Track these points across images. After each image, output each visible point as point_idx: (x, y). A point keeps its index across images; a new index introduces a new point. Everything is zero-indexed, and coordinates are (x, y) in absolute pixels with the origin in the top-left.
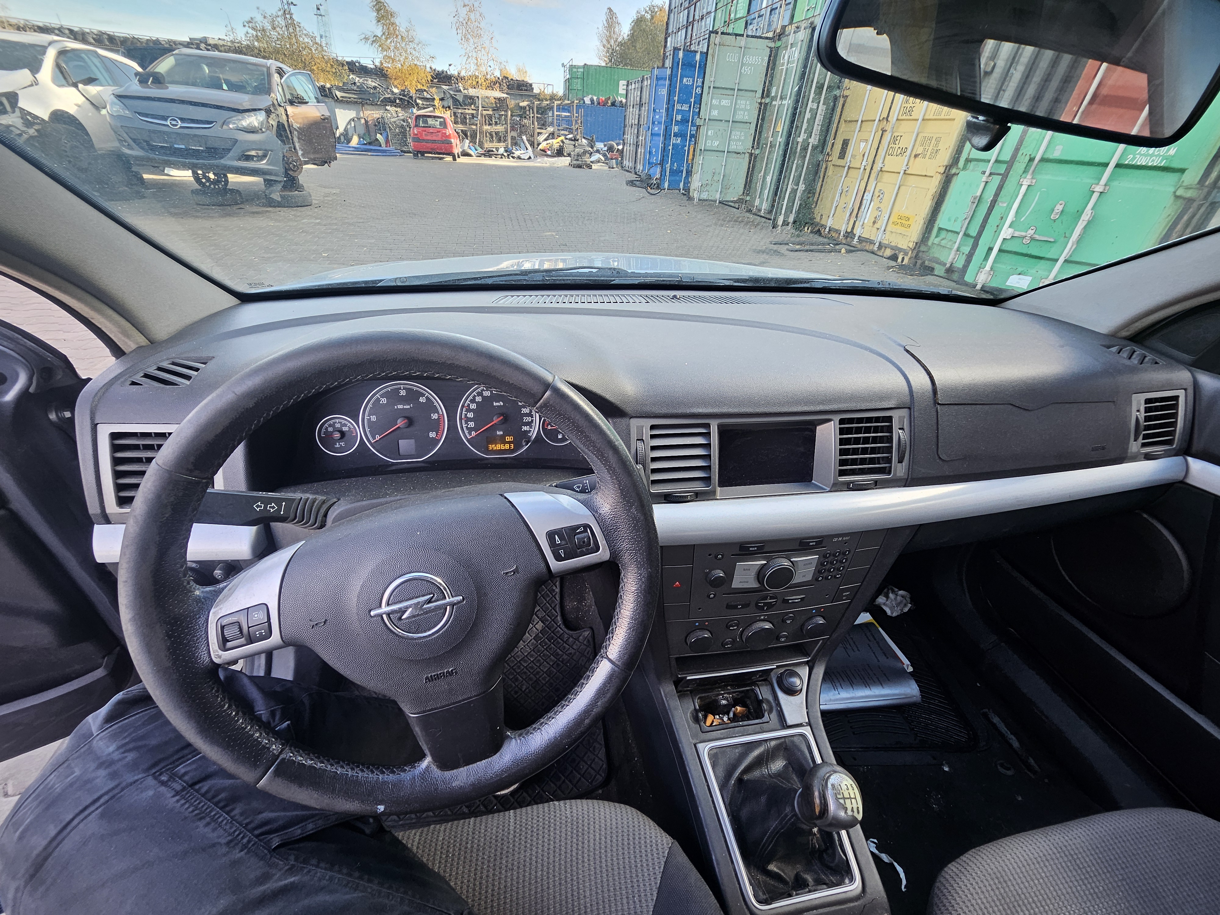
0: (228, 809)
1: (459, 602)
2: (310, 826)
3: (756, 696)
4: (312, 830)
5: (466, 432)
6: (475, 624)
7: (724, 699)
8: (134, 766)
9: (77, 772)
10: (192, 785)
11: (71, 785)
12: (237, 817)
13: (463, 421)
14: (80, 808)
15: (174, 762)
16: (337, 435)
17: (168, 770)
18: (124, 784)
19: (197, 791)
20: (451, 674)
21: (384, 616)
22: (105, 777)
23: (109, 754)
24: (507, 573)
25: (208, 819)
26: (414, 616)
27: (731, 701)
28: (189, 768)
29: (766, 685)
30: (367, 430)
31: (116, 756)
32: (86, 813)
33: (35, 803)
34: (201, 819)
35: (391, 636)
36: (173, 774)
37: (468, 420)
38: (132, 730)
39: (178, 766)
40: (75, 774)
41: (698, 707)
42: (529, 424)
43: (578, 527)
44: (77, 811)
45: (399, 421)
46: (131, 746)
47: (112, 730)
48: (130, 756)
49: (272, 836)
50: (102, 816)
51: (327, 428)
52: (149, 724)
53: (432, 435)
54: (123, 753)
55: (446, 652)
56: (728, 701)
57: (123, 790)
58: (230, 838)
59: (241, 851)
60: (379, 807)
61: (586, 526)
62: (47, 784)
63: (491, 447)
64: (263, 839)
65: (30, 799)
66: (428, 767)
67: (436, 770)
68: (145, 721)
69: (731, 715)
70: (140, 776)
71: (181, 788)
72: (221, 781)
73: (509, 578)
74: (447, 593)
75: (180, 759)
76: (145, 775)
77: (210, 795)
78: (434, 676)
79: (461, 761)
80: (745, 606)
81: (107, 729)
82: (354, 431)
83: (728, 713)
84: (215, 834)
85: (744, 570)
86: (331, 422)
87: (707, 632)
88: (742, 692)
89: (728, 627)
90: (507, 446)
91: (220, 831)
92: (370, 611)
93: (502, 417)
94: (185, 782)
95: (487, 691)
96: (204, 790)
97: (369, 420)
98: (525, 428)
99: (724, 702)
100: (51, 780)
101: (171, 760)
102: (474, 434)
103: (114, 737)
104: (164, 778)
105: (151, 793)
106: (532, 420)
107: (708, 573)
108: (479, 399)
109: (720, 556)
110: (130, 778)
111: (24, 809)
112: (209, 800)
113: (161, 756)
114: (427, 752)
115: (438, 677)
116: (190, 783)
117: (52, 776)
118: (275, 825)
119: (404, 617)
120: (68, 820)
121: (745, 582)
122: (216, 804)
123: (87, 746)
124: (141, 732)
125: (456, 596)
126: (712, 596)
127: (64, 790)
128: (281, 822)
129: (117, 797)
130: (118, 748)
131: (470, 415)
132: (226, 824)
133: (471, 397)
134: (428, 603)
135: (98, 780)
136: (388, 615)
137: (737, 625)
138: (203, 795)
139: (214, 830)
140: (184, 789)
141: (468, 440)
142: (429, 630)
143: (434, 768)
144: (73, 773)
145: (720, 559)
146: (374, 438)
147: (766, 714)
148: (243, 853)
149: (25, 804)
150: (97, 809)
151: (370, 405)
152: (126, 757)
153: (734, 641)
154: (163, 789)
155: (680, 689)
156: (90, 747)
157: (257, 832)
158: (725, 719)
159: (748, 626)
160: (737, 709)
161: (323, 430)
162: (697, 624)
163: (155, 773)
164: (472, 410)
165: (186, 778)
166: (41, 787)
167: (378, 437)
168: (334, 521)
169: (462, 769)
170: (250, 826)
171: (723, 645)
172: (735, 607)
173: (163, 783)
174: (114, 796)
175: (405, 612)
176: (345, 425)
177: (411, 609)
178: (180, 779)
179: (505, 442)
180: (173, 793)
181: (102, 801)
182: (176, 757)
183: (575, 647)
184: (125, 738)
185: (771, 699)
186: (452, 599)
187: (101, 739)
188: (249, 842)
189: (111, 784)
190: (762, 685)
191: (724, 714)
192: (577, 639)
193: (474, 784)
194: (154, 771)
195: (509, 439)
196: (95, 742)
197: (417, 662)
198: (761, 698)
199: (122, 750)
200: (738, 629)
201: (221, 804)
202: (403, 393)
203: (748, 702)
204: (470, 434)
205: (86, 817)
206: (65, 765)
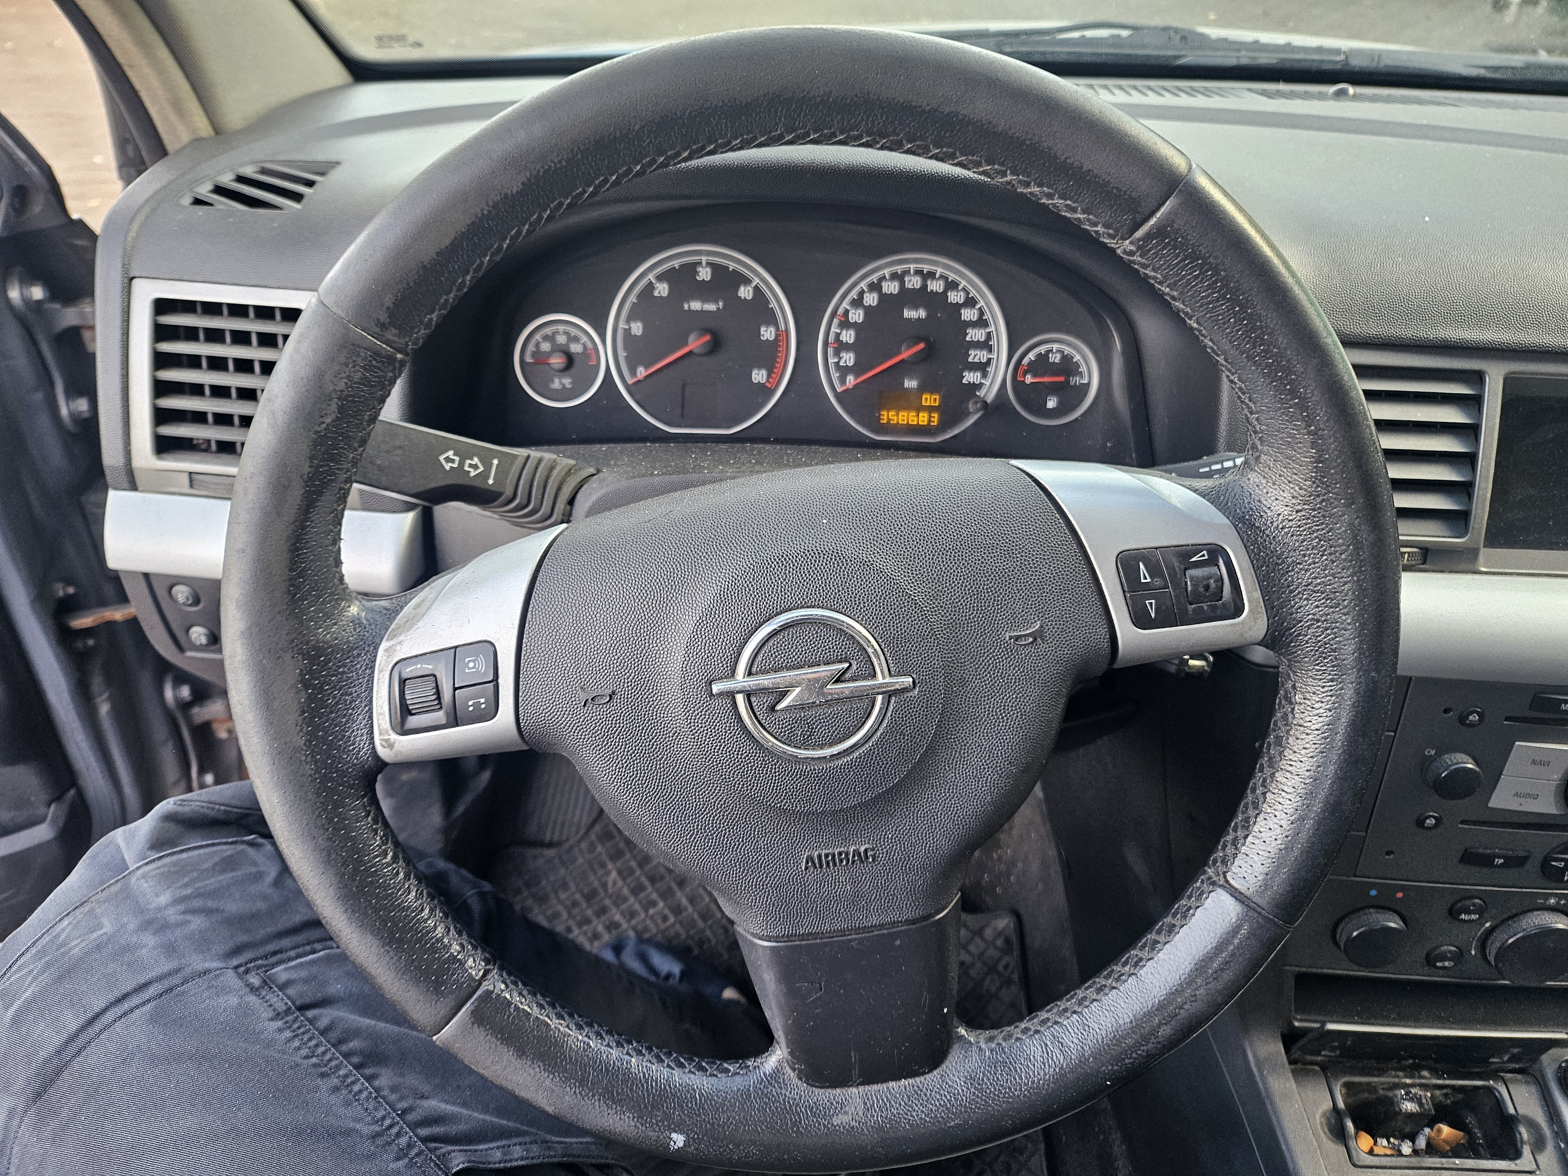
0: (368, 1071)
1: (904, 690)
2: (518, 1151)
3: (1499, 1104)
4: (522, 1159)
5: (835, 375)
6: (931, 750)
7: (1411, 1100)
8: (202, 943)
9: (108, 927)
10: (302, 1008)
11: (99, 947)
12: (385, 1093)
13: (830, 351)
14: (117, 994)
15: (265, 957)
16: (557, 361)
17: (259, 967)
18: (188, 971)
19: (311, 1021)
20: (861, 858)
21: (740, 699)
22: (154, 948)
23: (159, 909)
24: (1017, 638)
25: (335, 1081)
26: (802, 707)
27: (1429, 1106)
28: (294, 975)
29: (1528, 1083)
30: (622, 354)
31: (172, 915)
32: (126, 1006)
33: (40, 965)
34: (323, 1075)
35: (748, 747)
36: (269, 978)
37: (841, 347)
38: (195, 874)
39: (274, 965)
40: (104, 930)
41: (1341, 1105)
42: (983, 367)
43: (1196, 549)
44: (111, 997)
45: (692, 338)
46: (197, 903)
47: (163, 866)
48: (197, 922)
49: (450, 1148)
50: (154, 1019)
51: (537, 345)
52: (223, 871)
53: (759, 376)
54: (184, 913)
55: (861, 805)
56: (1421, 1105)
57: (185, 981)
58: (377, 1128)
59: (398, 1159)
60: (674, 1136)
61: (1216, 552)
62: (59, 935)
63: (888, 416)
64: (436, 1149)
65: (28, 955)
66: (777, 1071)
67: (796, 1081)
68: (216, 864)
69: (1421, 1143)
70: (215, 964)
71: (284, 1008)
72: (352, 1017)
73: (1023, 652)
74: (880, 664)
75: (275, 953)
76: (222, 965)
77: (333, 1036)
78: (827, 856)
79: (855, 1072)
80: (1515, 862)
81: (154, 860)
82: (594, 357)
83: (1413, 1138)
84: (349, 1112)
85: (1534, 762)
86: (548, 330)
87: (1397, 918)
88: (1462, 1088)
89: (1453, 913)
90: (923, 419)
91: (357, 1110)
92: (710, 683)
93: (922, 346)
94: (289, 998)
95: (931, 916)
96: (323, 1023)
97: (627, 332)
98: (970, 377)
99: (1409, 1106)
100: (63, 930)
101: (262, 951)
102: (851, 380)
103: (169, 877)
104: (255, 980)
105: (234, 1001)
106: (989, 360)
107: (1432, 759)
108: (871, 299)
109: (1474, 718)
110: (199, 963)
111: (19, 969)
112: (334, 1046)
113: (245, 938)
114: (779, 1034)
115: (832, 860)
116: (298, 1003)
117: (65, 923)
118: (453, 1129)
119: (779, 707)
120: (97, 1009)
121: (1527, 796)
122: (347, 1055)
123: (119, 885)
124: (212, 882)
125: (899, 674)
126: (1431, 822)
127: (88, 953)
128: (462, 1127)
129: (175, 992)
130: (177, 901)
131: (848, 336)
132: (367, 1099)
133: (854, 294)
134: (837, 681)
135: (144, 951)
136: (748, 695)
137: (1481, 911)
138: (323, 1033)
139: (347, 1104)
140: (288, 1011)
141: (837, 396)
142: (831, 745)
143: (790, 1074)
144: (100, 926)
145: (1472, 725)
146: (633, 373)
147: (1526, 1150)
148: (401, 1163)
149: (19, 963)
150: (143, 1004)
151: (632, 298)
152: (189, 922)
153: (1459, 956)
154: (252, 999)
155: (1297, 1055)
156: (127, 885)
157: (424, 1132)
158: (1406, 1148)
159: (1511, 918)
160: (1440, 1131)
161: (531, 347)
162: (1373, 893)
163: (240, 966)
164: (855, 325)
165: (291, 991)
166: (47, 938)
167: (642, 372)
168: (591, 512)
169: (854, 1090)
170: (410, 1117)
171: (1430, 960)
172: (1485, 861)
173: (253, 990)
174: (171, 989)
175: (783, 694)
176: (576, 339)
177: (798, 690)
178: (281, 989)
179: (919, 409)
180: (271, 1014)
181: (152, 991)
182: (271, 947)
183: (972, 948)
184: (186, 885)
185: (1540, 1118)
186: (888, 680)
187: (144, 876)
188: (410, 1146)
189: (167, 966)
190: (1516, 1081)
191: (1403, 1137)
192: (979, 933)
193: (881, 1129)
194: (235, 962)
195: (930, 399)
196: (133, 880)
197: (797, 816)
198: (1512, 1111)
199: (181, 907)
200: (1480, 922)
201: (356, 1060)
202: (704, 274)
203: (1470, 1119)
204: (843, 381)
205: (125, 1014)
206: (86, 908)
